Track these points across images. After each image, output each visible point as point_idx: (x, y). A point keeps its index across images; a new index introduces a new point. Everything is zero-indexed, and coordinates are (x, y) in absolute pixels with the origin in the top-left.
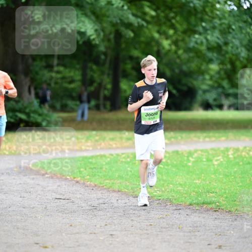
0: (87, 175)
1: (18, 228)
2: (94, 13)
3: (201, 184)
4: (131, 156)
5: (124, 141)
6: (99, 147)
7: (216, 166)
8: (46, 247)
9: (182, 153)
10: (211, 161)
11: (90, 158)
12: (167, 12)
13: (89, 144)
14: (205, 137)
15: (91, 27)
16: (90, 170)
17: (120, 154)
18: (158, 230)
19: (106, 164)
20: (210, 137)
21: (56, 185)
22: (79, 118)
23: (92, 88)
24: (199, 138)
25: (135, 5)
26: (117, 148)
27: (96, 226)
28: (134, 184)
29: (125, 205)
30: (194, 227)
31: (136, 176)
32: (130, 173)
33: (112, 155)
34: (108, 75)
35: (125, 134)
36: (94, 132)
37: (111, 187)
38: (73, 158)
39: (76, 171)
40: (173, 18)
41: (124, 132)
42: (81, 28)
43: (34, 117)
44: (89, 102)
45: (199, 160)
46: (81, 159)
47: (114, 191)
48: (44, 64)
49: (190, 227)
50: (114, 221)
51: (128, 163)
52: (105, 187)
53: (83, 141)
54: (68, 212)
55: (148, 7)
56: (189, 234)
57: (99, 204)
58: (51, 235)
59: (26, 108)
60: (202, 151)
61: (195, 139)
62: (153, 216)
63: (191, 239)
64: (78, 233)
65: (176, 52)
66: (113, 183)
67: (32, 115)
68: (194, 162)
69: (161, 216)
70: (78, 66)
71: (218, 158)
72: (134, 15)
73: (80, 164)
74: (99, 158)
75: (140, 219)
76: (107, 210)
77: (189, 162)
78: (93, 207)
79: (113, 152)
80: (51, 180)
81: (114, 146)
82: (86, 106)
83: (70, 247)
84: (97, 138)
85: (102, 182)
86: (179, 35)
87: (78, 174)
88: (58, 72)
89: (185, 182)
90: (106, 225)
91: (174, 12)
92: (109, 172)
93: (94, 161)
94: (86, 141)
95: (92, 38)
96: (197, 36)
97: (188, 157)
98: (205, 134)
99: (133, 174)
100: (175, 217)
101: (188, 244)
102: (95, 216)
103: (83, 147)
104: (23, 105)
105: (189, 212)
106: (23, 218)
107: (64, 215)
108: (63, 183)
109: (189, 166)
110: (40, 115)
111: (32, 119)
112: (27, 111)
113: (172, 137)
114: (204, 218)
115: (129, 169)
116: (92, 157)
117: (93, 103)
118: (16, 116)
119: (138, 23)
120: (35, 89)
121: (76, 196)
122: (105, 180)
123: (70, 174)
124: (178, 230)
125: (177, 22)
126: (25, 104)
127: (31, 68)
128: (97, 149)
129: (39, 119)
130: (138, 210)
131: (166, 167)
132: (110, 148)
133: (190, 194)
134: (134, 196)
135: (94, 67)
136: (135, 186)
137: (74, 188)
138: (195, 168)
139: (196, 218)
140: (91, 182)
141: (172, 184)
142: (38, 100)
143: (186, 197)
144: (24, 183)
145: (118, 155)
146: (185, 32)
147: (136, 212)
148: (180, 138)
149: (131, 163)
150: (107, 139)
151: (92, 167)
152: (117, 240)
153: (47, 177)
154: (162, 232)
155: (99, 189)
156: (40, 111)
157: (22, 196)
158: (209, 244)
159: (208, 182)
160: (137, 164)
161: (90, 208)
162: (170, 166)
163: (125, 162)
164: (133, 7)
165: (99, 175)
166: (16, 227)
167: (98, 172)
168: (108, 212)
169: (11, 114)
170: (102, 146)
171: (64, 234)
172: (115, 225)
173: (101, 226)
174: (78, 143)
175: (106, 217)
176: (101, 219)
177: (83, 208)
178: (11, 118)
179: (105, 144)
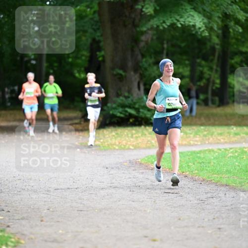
0: (196, 170)
1: (127, 222)
4: (239, 151)
5: (231, 136)
6: (207, 142)
8: (154, 240)
11: (198, 153)
13: (197, 139)
16: (198, 165)
17: (228, 149)
19: (214, 159)
21: (166, 179)
23: (202, 84)
26: (226, 143)
27: (204, 219)
28: (241, 178)
29: (232, 199)
31: (243, 170)
32: (238, 168)
33: (220, 150)
34: (216, 71)
35: (233, 129)
36: (202, 128)
37: (218, 181)
39: (184, 166)
41: (232, 127)
42: (190, 22)
43: (143, 113)
46: (190, 153)
47: (222, 185)
50: (222, 215)
51: (236, 157)
52: (213, 181)
53: (192, 136)
54: (176, 205)
57: (207, 198)
58: (160, 228)
59: (135, 103)
64: (186, 226)
66: (221, 178)
67: (141, 110)
70: (187, 62)
73: (189, 159)
74: (207, 152)
78: (202, 200)
79: (220, 147)
81: (222, 140)
82: (194, 101)
83: (178, 241)
84: (205, 133)
85: (210, 176)
87: (187, 168)
90: (214, 219)
92: (217, 166)
93: (202, 155)
94: (195, 136)
99: (241, 169)
102: (204, 210)
103: (192, 142)
104: (132, 100)
106: (132, 212)
107: (173, 209)
110: (149, 111)
111: (141, 114)
112: (137, 106)
115: (237, 163)
116: (200, 152)
117: (202, 97)
118: (126, 111)
121: (184, 190)
122: (213, 174)
126: (135, 101)
127: (141, 64)
128: (205, 143)
129: (148, 115)
132: (218, 143)
134: (242, 190)
135: (203, 63)
136: (242, 180)
137: (182, 183)
140: (199, 176)
144: (134, 178)
145: (226, 150)
149: (238, 158)
150: (216, 133)
151: (201, 161)
152: (225, 233)
155: (207, 183)
157: (132, 190)
160: (244, 159)
161: (199, 202)
163: (233, 156)
165: (207, 170)
166: (125, 221)
167: (206, 167)
168: (216, 205)
169: (120, 110)
170: (210, 141)
171: (172, 228)
172: (223, 219)
173: (209, 220)
174: (187, 138)
175: (213, 210)
176: (209, 213)
177: (191, 202)
178: (121, 113)
179: (213, 139)
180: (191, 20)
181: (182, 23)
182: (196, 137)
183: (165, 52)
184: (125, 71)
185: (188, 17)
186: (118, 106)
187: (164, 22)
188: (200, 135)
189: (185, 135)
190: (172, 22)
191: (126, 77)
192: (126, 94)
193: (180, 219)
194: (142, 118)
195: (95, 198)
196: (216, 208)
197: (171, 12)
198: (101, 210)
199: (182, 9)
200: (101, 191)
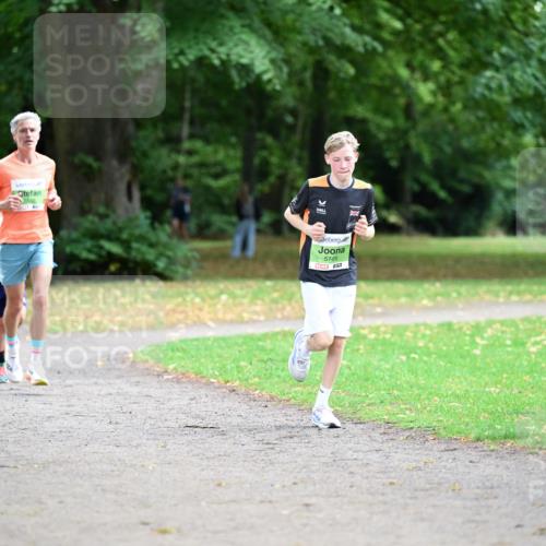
0: (254, 377)
1: (103, 490)
2: (269, 24)
3: (502, 395)
6: (279, 316)
7: (533, 356)
8: (164, 532)
9: (461, 329)
10: (523, 344)
11: (259, 340)
12: (428, 21)
13: (258, 308)
14: (511, 293)
15: (263, 53)
16: (261, 365)
18: (408, 494)
20: (519, 293)
21: (187, 398)
22: (237, 252)
23: (263, 188)
24: (497, 296)
25: (359, 7)
27: (272, 485)
28: (355, 395)
29: (335, 440)
30: (486, 488)
31: (359, 377)
32: (346, 371)
36: (269, 283)
37: (306, 401)
38: (224, 339)
39: (229, 367)
40: (441, 35)
42: (241, 57)
43: (138, 250)
44: (257, 216)
45: (497, 343)
46: (240, 341)
48: (161, 134)
49: (478, 488)
50: (312, 475)
52: (293, 401)
53: (246, 301)
54: (212, 455)
55: (387, 11)
56: (475, 503)
57: (280, 439)
58: (175, 505)
59: (121, 230)
60: (502, 323)
61: (488, 297)
62: (397, 463)
63: (479, 514)
64: (234, 501)
65: (446, 110)
66: (310, 393)
67: (135, 245)
68: (486, 347)
69: (414, 464)
70: (233, 140)
71: (538, 339)
72: (354, 28)
73: (240, 352)
74: (279, 337)
75: (369, 472)
76: (297, 451)
77: (476, 348)
78: (268, 444)
80: (176, 386)
82: (252, 226)
83: (216, 532)
84: (275, 295)
85: (286, 391)
86: (453, 73)
87: (235, 372)
88: (190, 153)
89: (467, 391)
90: (295, 484)
91: (443, 23)
93: (268, 344)
94: (252, 302)
95: (266, 77)
96: (489, 73)
97: (472, 336)
98: (509, 288)
99: (353, 374)
100: (445, 467)
101: (473, 525)
102: (272, 464)
103: (246, 316)
104: (114, 223)
105: (474, 455)
106: (115, 468)
107: (205, 463)
108: (203, 392)
109: (475, 356)
110: (151, 245)
111: (134, 254)
112: (125, 236)
113: (437, 294)
114: (507, 468)
116: (265, 336)
117: (267, 218)
118: (101, 248)
119: (365, 45)
120: (142, 188)
121: (229, 420)
122: (293, 385)
123: (217, 373)
124: (450, 493)
125: (449, 43)
126: (120, 224)
127: (134, 144)
128: (275, 318)
129: (150, 255)
130: (364, 452)
131: (425, 358)
133: (477, 417)
134: (355, 421)
136: (357, 399)
137: (225, 405)
138: (488, 360)
139: (490, 468)
140: (263, 389)
141: (437, 395)
142: (148, 214)
143: (467, 424)
144: (118, 394)
146: (465, 66)
147: (361, 456)
148: (454, 295)
150: (298, 296)
151: (266, 358)
152: (320, 516)
153: (168, 379)
154: (416, 498)
155: (281, 406)
156: (152, 237)
157: (114, 420)
158: (518, 526)
159: (515, 391)
160: (361, 351)
161: (261, 446)
162: (434, 356)
164: (354, 12)
165: (279, 376)
166: (99, 488)
167: (277, 369)
168: (300, 455)
169: (89, 244)
170: (285, 313)
171: (203, 503)
172: (315, 484)
173: (284, 486)
174: (235, 305)
175: (294, 465)
176: (284, 470)
177: (245, 447)
178: (90, 251)
179: (293, 308)
180: (242, 53)
181: (224, 57)
182: (256, 304)
183: (187, 116)
184: (98, 158)
185: (236, 45)
186: (84, 235)
187: (182, 53)
188: (263, 300)
189: (231, 301)
190: (200, 54)
191: (100, 171)
192: (102, 210)
193: (219, 485)
194: (137, 263)
195: (32, 437)
196: (299, 460)
197: (197, 30)
198: (45, 465)
199: (223, 25)
200: (46, 424)
